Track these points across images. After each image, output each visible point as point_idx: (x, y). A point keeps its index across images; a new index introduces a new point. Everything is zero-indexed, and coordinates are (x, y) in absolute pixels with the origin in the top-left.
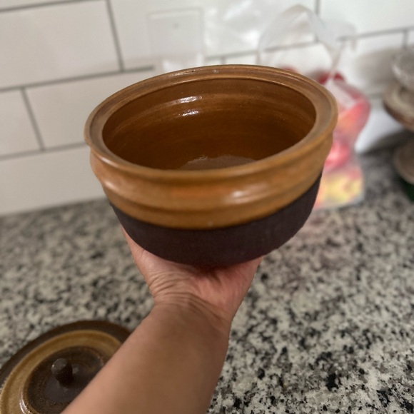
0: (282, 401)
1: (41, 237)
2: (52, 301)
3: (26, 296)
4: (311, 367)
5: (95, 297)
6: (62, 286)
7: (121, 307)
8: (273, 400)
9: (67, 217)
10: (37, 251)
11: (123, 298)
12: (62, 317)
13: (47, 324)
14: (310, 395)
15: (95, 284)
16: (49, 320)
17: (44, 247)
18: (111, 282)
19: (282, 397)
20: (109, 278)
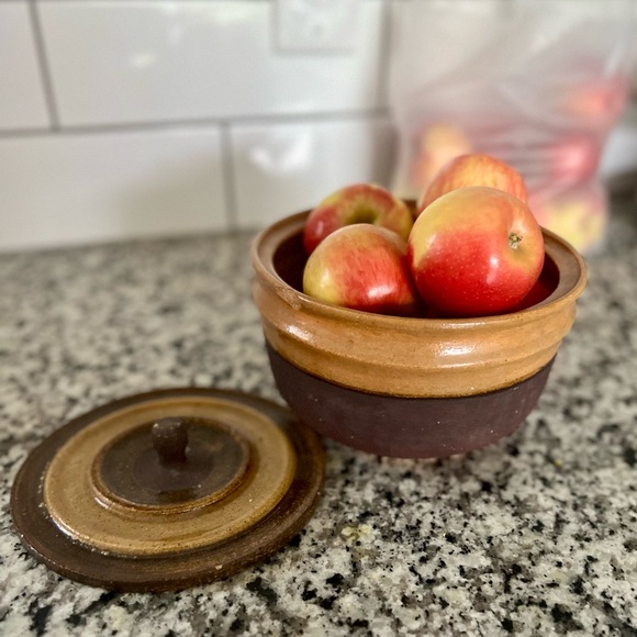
0: (561, 482)
1: (51, 285)
2: (100, 368)
3: (46, 361)
4: (592, 441)
5: (184, 362)
6: (115, 347)
7: (238, 374)
8: (545, 482)
9: (93, 260)
10: (48, 304)
11: (238, 363)
12: (127, 387)
13: (100, 396)
14: (602, 474)
15: (178, 345)
16: (105, 391)
17: (61, 297)
18: (208, 343)
19: (559, 477)
20: (202, 338)
